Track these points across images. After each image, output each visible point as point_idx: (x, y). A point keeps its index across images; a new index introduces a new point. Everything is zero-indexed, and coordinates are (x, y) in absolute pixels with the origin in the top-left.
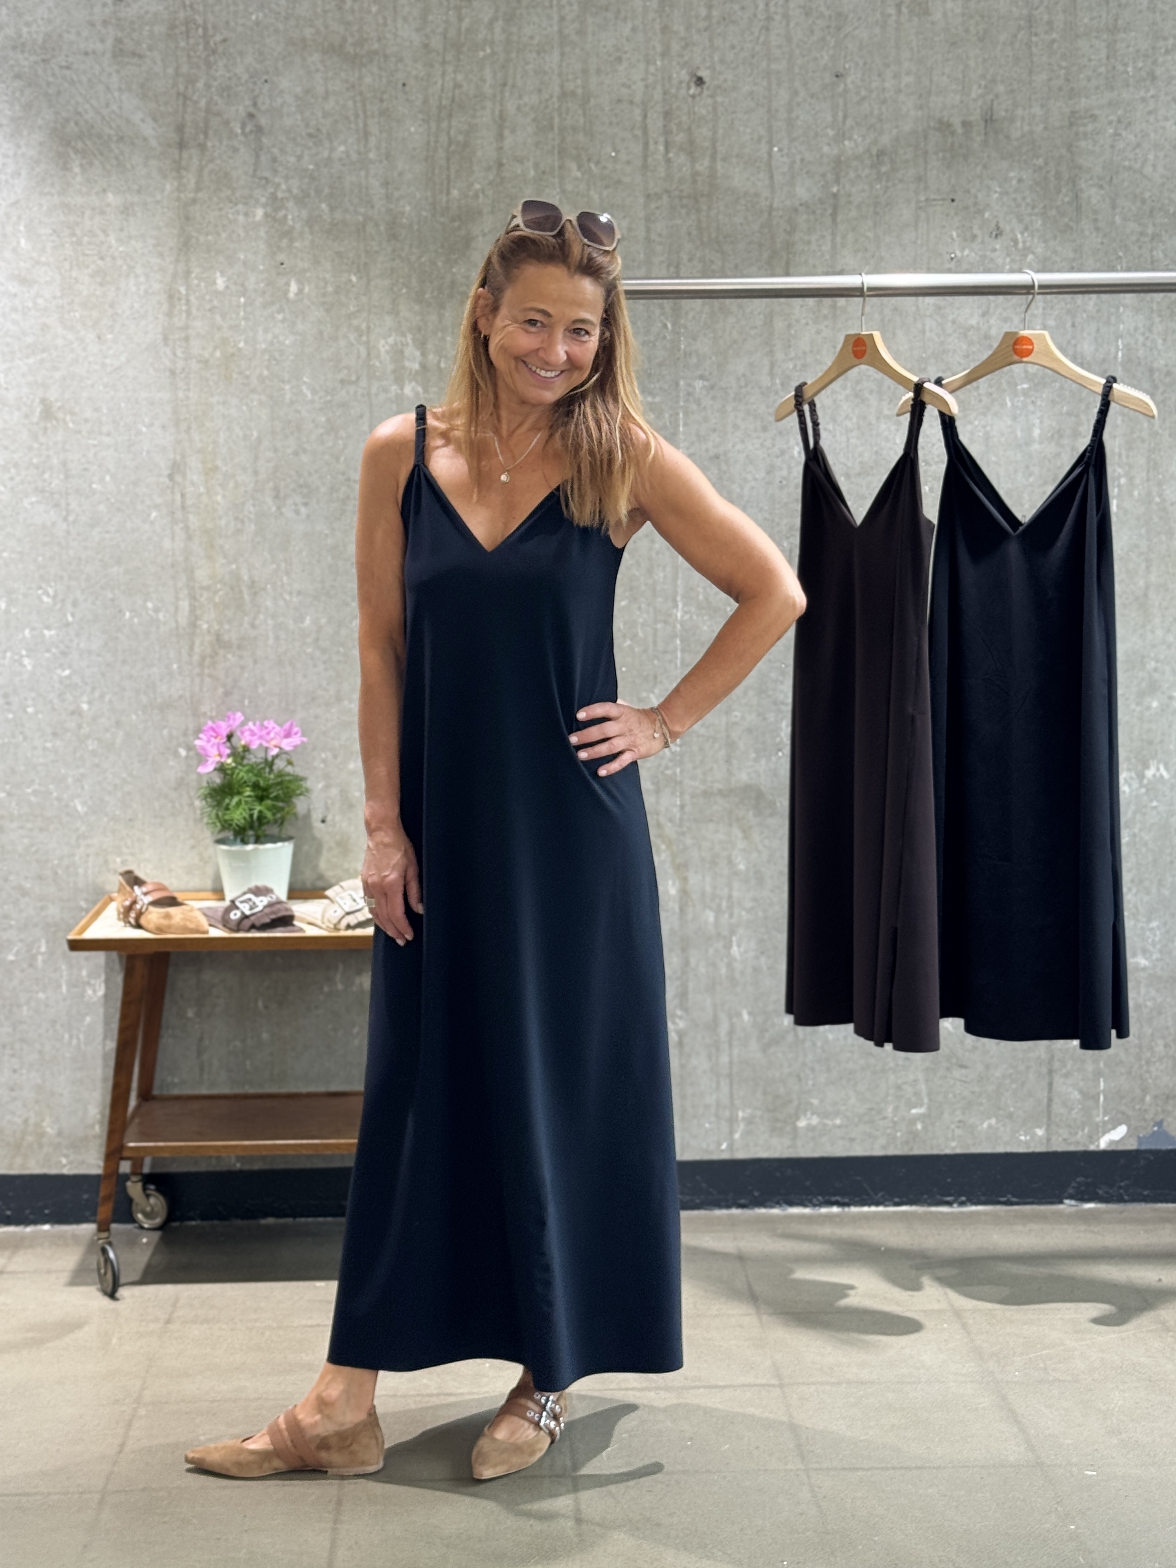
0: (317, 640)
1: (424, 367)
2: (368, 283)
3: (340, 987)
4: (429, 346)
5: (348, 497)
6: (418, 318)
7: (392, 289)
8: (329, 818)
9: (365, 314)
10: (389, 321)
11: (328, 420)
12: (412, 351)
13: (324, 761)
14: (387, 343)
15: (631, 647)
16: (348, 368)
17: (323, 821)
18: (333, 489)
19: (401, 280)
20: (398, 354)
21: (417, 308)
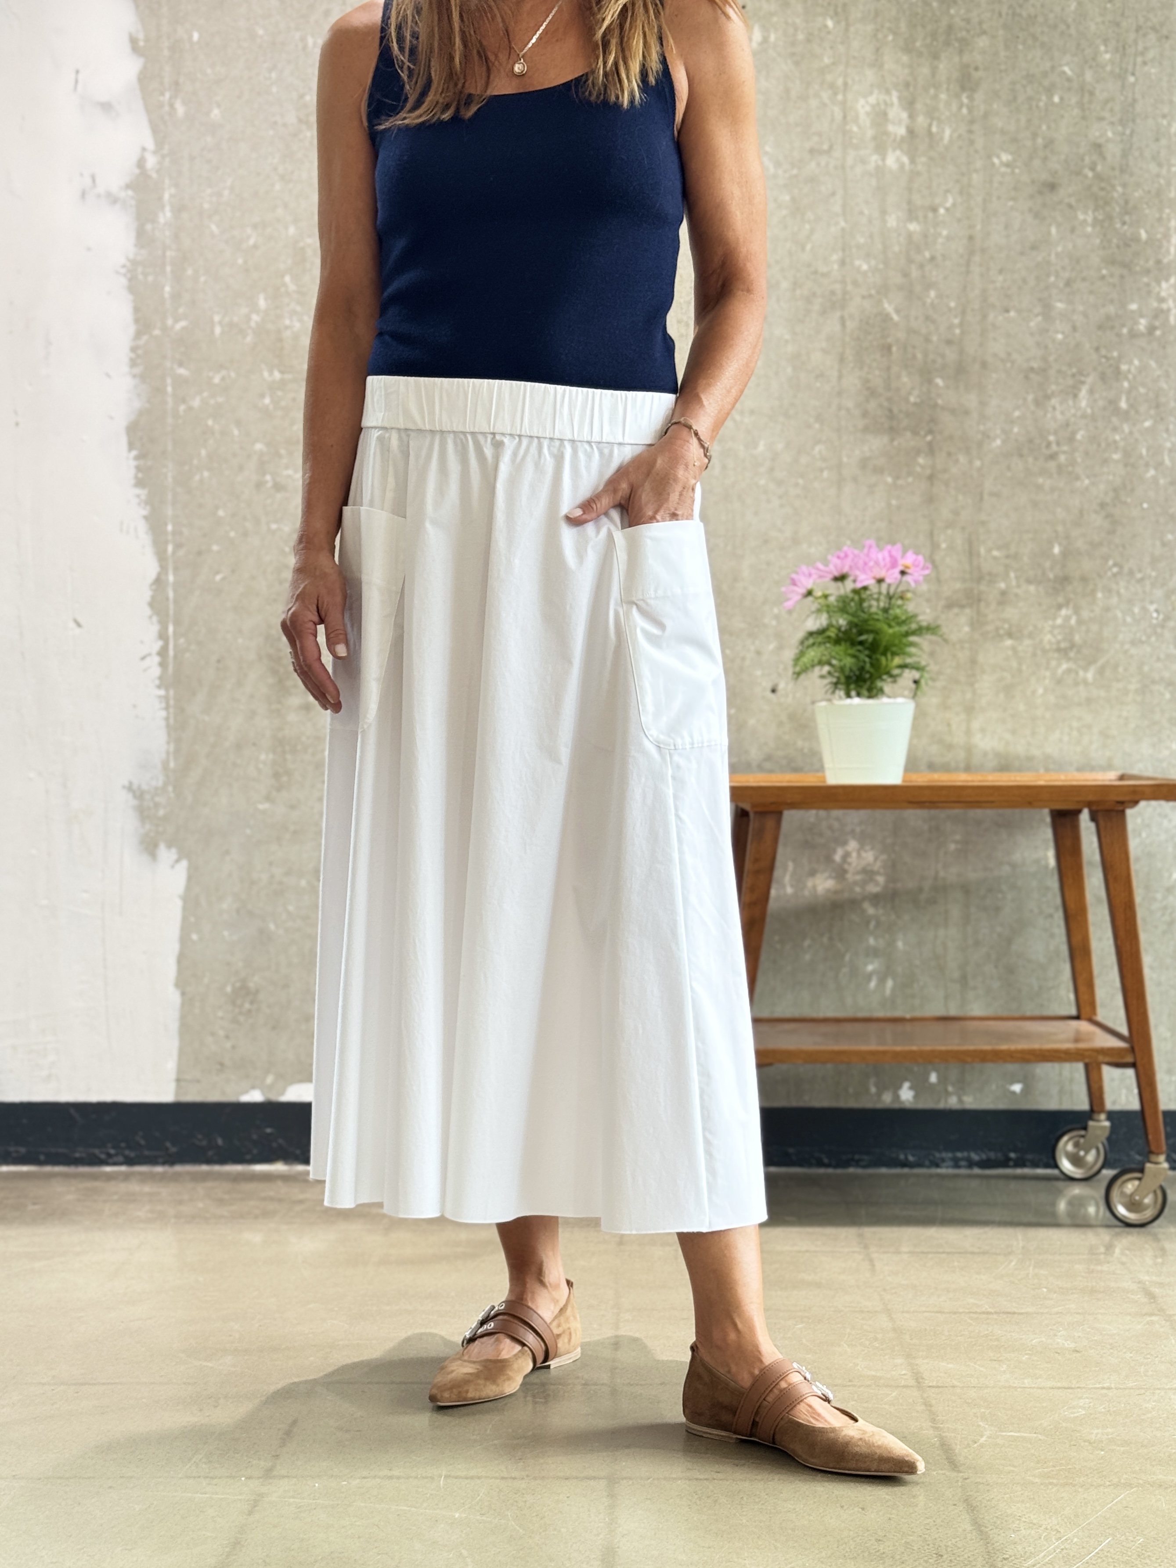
0: (772, 469)
1: (911, 132)
2: (847, 30)
3: (789, 890)
4: (919, 106)
5: (814, 294)
6: (906, 71)
7: (875, 36)
8: (781, 686)
9: (841, 68)
10: (870, 75)
11: (793, 199)
12: (898, 114)
13: (777, 617)
14: (867, 102)
15: (1155, 479)
16: (820, 134)
17: (773, 691)
18: (796, 285)
19: (887, 25)
20: (880, 116)
21: (905, 58)
